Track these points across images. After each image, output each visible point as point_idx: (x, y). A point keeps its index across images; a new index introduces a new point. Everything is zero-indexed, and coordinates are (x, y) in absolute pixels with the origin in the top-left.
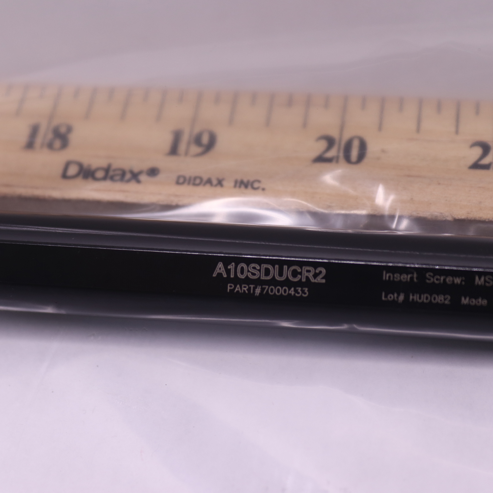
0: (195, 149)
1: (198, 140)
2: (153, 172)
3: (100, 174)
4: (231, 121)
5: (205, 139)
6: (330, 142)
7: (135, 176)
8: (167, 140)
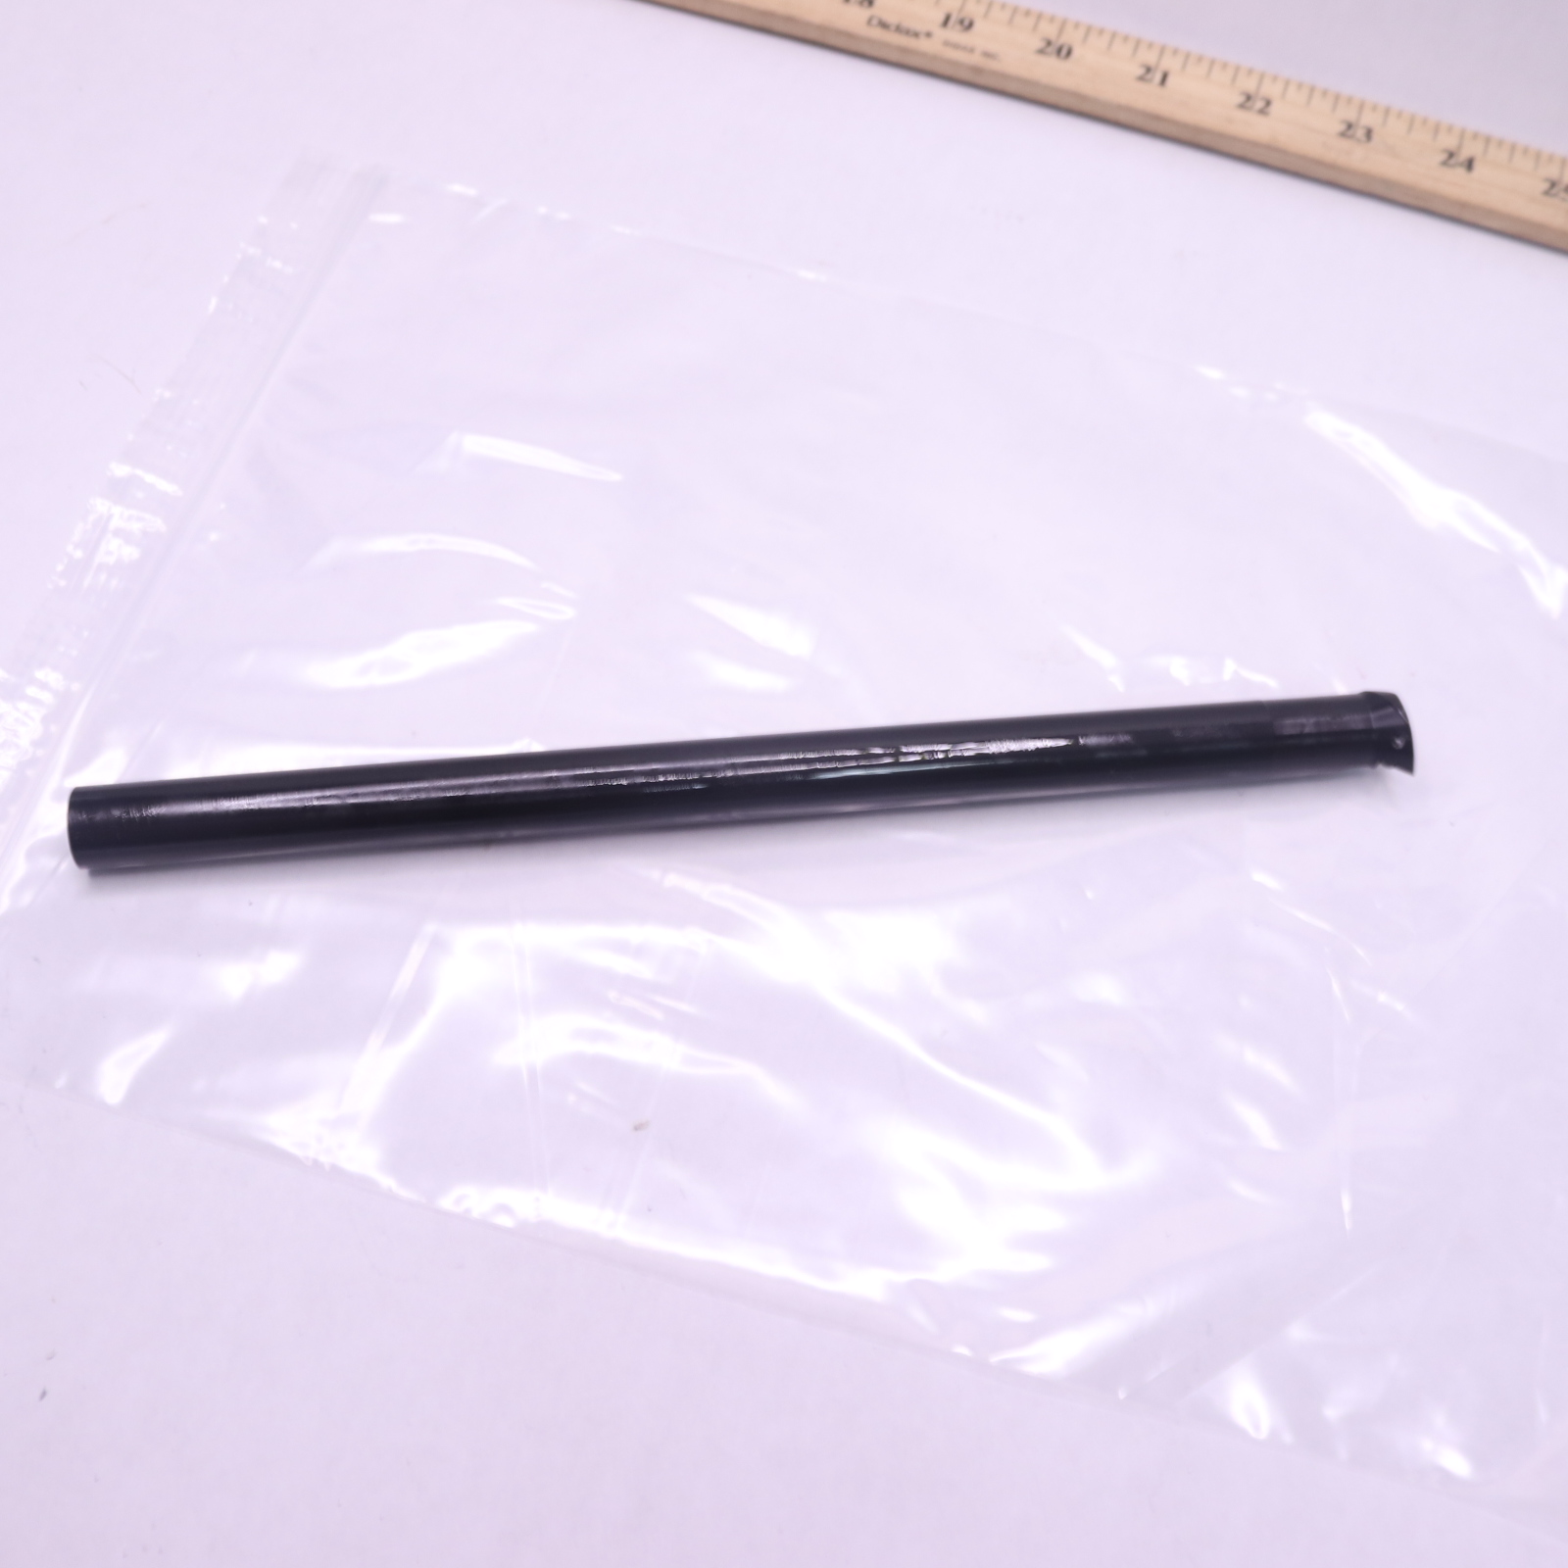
0: (958, 27)
1: (961, 22)
2: (929, 35)
3: (893, 28)
4: (986, 15)
5: (966, 23)
6: (1049, 43)
7: (916, 35)
8: (941, 18)
